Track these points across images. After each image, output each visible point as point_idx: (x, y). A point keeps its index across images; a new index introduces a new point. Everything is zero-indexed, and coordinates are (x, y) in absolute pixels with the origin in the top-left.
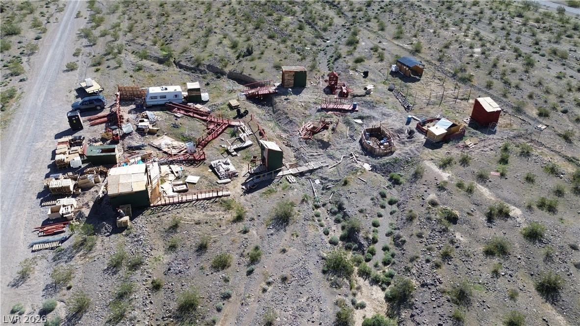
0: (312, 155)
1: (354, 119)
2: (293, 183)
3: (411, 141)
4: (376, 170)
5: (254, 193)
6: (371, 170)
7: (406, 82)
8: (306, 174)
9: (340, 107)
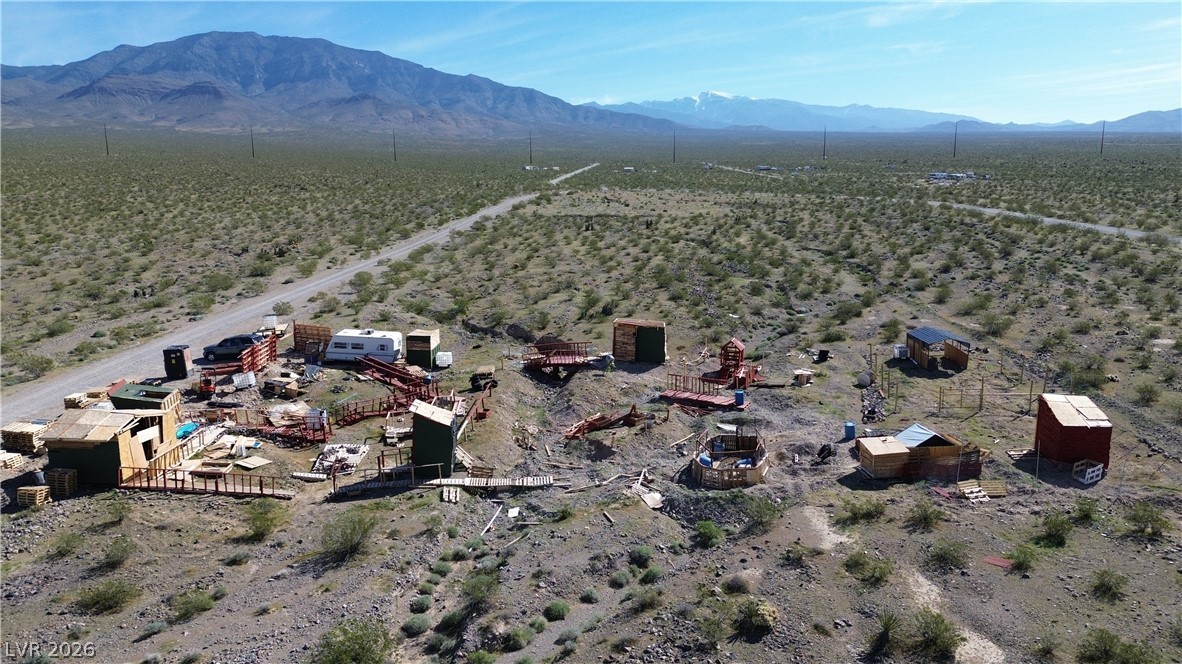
0: (555, 466)
1: (722, 422)
2: (450, 501)
3: (816, 470)
4: (671, 510)
5: (342, 504)
6: (660, 509)
7: (910, 376)
8: (500, 495)
9: (704, 398)
